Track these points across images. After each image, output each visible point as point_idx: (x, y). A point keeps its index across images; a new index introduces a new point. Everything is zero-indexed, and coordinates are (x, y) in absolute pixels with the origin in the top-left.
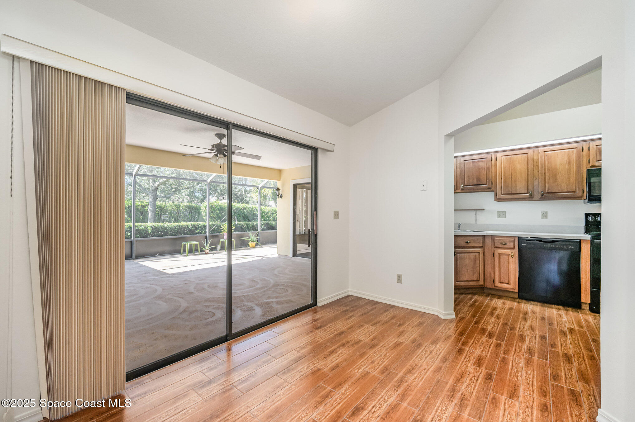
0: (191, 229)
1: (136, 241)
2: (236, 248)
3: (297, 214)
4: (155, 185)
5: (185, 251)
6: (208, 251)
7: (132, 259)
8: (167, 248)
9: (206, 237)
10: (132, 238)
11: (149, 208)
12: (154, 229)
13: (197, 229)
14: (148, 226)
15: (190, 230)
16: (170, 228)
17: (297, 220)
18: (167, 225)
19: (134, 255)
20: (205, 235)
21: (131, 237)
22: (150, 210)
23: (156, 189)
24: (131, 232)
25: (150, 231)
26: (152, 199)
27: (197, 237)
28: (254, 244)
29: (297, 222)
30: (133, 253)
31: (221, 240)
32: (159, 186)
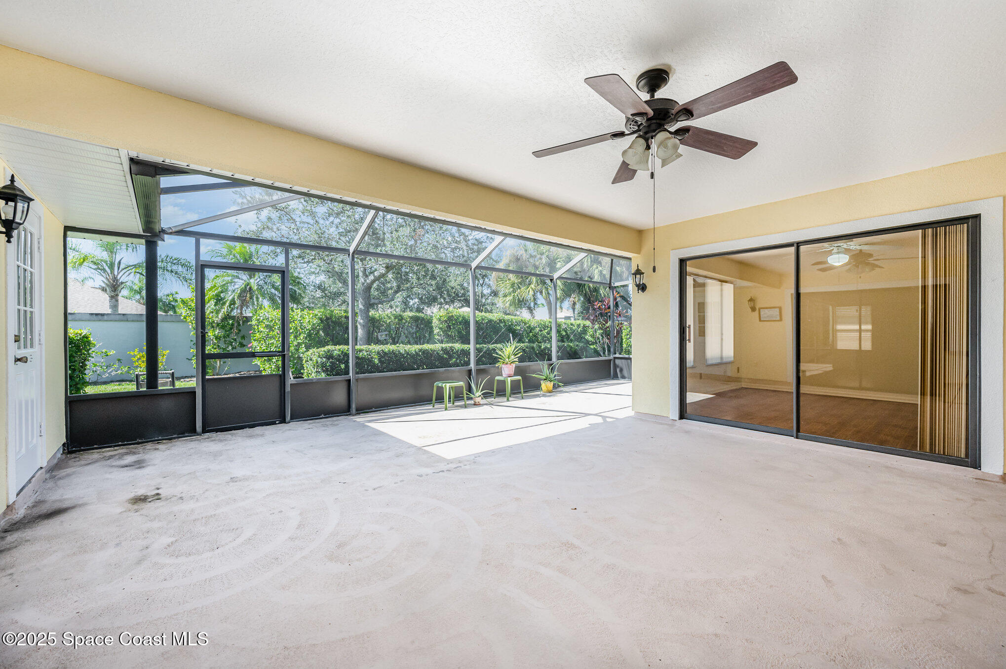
0: (443, 357)
1: (357, 380)
2: (525, 392)
3: (687, 326)
4: (368, 281)
5: (440, 399)
6: (478, 400)
7: (350, 414)
8: (407, 393)
9: (470, 371)
10: (351, 374)
11: (359, 320)
12: (382, 357)
13: (451, 357)
14: (373, 351)
15: (440, 358)
16: (410, 355)
17: (687, 339)
18: (402, 348)
19: (354, 406)
20: (468, 368)
21: (347, 373)
22: (360, 323)
23: (368, 288)
24: (347, 363)
25: (376, 361)
26: (364, 306)
27: (453, 371)
28: (550, 385)
29: (687, 341)
30: (351, 403)
31: (497, 378)
32: (373, 282)
